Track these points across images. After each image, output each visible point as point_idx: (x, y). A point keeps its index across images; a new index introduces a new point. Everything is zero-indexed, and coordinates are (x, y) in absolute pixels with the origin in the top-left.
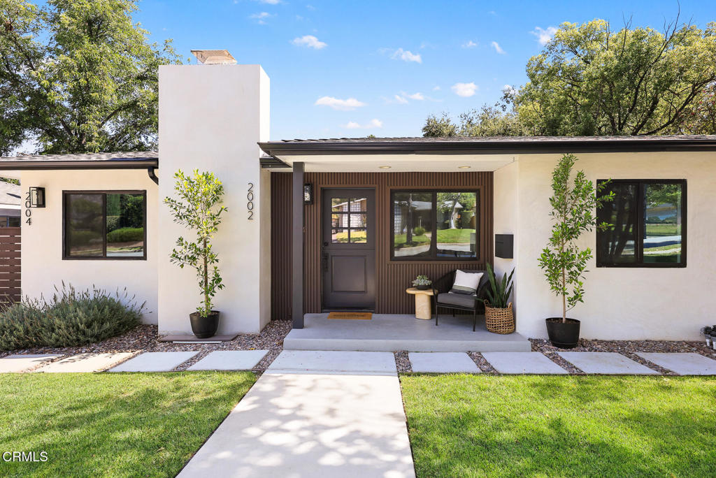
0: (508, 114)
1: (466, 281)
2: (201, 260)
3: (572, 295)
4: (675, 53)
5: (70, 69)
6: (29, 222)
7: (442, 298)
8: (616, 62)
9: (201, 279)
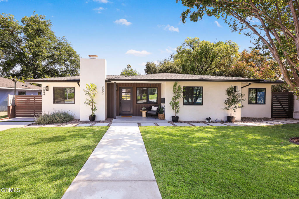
0: (172, 61)
1: (154, 108)
2: (91, 104)
3: (177, 111)
4: (216, 49)
5: (32, 46)
6: (44, 94)
7: (148, 112)
8: (200, 51)
9: (92, 108)
